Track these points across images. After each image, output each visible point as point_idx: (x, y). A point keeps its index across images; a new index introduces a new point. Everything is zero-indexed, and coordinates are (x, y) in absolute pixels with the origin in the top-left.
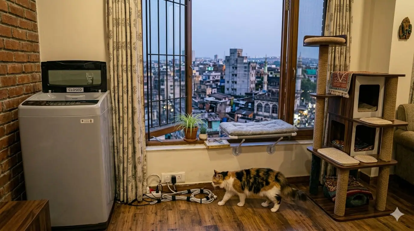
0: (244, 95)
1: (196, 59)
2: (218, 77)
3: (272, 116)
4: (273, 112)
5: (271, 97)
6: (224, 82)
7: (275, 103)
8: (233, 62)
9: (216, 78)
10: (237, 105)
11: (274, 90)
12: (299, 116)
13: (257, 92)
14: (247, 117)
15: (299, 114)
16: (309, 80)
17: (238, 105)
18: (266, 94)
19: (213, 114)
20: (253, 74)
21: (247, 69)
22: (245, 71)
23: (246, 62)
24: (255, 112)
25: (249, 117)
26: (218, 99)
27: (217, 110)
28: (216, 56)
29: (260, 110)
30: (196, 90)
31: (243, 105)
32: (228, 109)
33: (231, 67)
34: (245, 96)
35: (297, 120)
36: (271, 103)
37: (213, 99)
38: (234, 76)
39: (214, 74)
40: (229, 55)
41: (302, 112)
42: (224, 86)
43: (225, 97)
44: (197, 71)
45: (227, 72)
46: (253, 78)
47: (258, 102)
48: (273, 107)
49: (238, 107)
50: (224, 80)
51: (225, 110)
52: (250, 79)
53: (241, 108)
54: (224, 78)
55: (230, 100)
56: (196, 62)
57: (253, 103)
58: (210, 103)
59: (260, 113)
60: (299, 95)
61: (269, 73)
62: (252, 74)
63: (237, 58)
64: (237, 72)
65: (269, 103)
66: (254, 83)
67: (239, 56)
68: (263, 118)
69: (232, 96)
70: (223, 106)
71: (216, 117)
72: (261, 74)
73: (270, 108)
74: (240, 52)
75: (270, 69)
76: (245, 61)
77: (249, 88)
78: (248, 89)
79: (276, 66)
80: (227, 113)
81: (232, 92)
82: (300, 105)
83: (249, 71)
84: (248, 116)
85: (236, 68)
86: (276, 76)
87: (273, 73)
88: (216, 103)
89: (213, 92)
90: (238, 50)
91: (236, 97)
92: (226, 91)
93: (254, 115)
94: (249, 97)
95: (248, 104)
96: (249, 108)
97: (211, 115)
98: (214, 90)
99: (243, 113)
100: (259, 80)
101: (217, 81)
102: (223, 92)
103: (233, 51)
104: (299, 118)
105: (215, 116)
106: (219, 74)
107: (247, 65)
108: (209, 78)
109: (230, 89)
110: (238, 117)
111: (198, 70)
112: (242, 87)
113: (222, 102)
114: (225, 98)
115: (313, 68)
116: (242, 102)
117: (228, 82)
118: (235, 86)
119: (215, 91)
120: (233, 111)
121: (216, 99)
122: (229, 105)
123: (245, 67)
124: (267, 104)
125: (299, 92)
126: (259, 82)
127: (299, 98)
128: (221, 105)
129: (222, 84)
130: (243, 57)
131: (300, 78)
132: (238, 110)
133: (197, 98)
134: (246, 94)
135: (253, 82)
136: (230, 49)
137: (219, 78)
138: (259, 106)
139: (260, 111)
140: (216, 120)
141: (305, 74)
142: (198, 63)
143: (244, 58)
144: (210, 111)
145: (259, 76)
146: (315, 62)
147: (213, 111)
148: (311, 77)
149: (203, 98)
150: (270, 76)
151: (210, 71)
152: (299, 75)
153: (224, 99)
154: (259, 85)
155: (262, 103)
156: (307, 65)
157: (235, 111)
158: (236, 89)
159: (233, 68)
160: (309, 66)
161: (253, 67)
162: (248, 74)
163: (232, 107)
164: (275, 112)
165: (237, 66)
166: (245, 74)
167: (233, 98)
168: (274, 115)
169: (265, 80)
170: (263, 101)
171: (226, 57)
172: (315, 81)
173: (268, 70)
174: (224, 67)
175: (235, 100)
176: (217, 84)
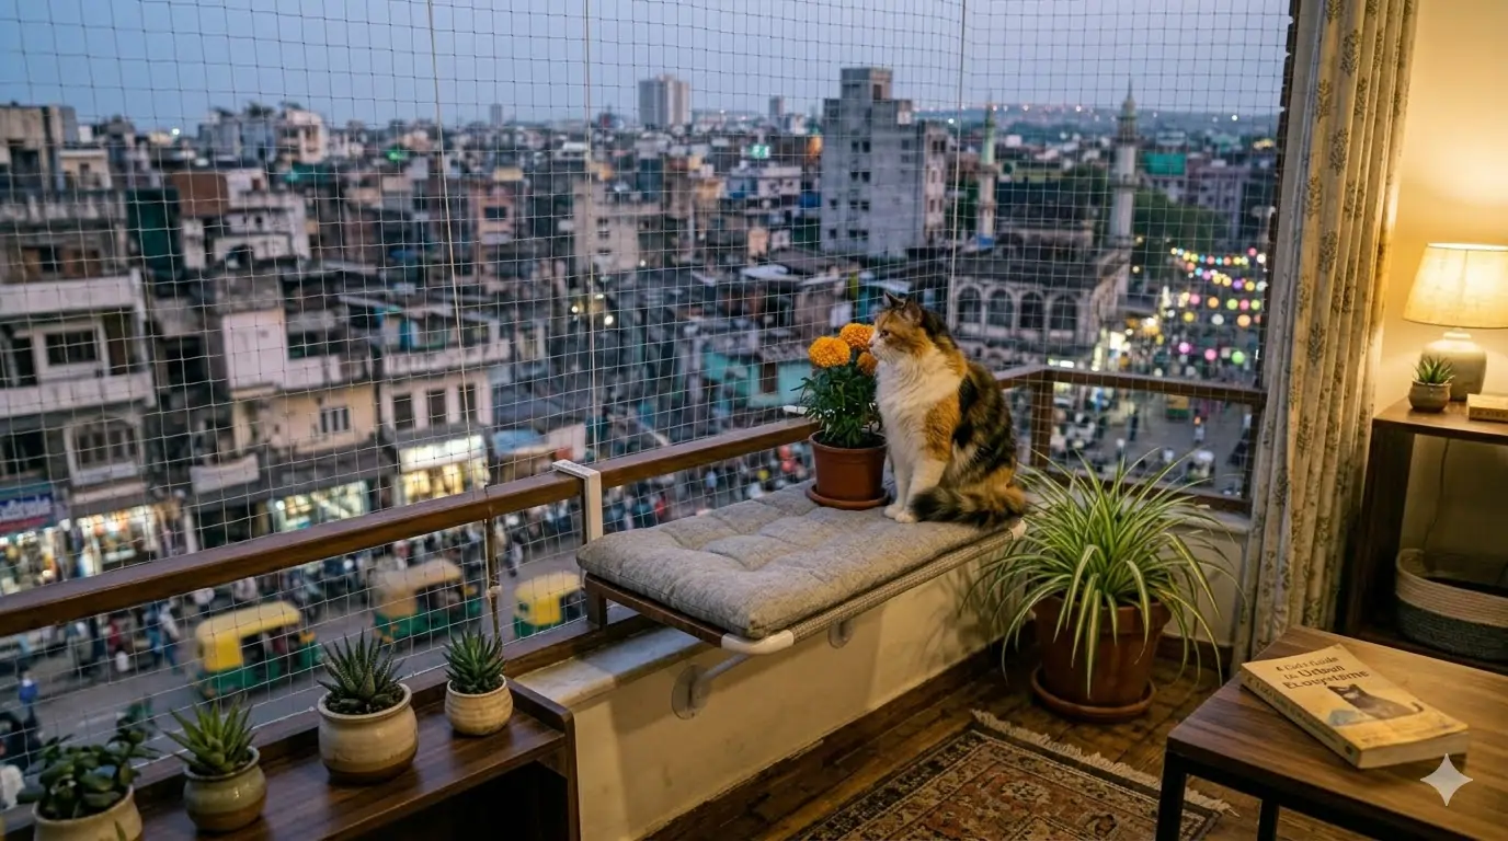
0: (901, 255)
1: (695, 114)
2: (791, 184)
3: (1020, 338)
4: (1024, 323)
6: (817, 204)
7: (1032, 285)
8: (853, 121)
9: (785, 191)
10: (876, 295)
11: (1025, 233)
12: (1129, 339)
13: (953, 244)
15: (1130, 332)
16: (1160, 199)
18: (992, 249)
19: (778, 332)
20: (934, 173)
21: (911, 152)
22: (905, 159)
23: (908, 122)
24: (952, 323)
26: (798, 272)
27: (798, 318)
28: (775, 103)
29: (969, 314)
30: (702, 237)
32: (841, 315)
33: (846, 143)
34: (907, 261)
35: (1118, 354)
36: (1016, 290)
37: (778, 272)
38: (860, 178)
39: (773, 171)
40: (836, 93)
41: (1133, 322)
42: (814, 222)
43: (825, 263)
44: (704, 161)
45: (830, 158)
46: (935, 189)
47: (964, 286)
48: (1028, 302)
50: (819, 194)
51: (828, 315)
52: (924, 192)
54: (816, 187)
55: (848, 275)
56: (695, 128)
57: (941, 289)
58: (766, 290)
60: (1126, 257)
61: (999, 168)
62: (932, 170)
63: (870, 104)
64: (870, 162)
65: (1008, 290)
66: (940, 208)
67: (878, 99)
68: (981, 345)
69: (852, 259)
70: (821, 300)
71: (792, 345)
73: (1011, 306)
74: (881, 83)
75: (1003, 153)
76: (904, 118)
77: (920, 226)
78: (914, 231)
79: (1024, 141)
81: (852, 243)
82: (1130, 295)
83: (918, 159)
85: (867, 147)
86: (1025, 178)
87: (1014, 169)
88: (786, 288)
89: (776, 245)
90: (874, 75)
91: (865, 263)
92: (827, 243)
94: (923, 263)
95: (921, 293)
97: (771, 337)
98: (776, 236)
100: (957, 194)
101: (787, 200)
102: (814, 246)
103: (854, 80)
104: (1127, 347)
105: (788, 341)
106: (796, 171)
107: (911, 135)
108: (754, 188)
109: (843, 236)
111: (707, 155)
112: (891, 225)
113: (813, 286)
114: (828, 269)
115: (1170, 148)
116: (896, 287)
117: (834, 203)
118: (864, 221)
119: (782, 239)
121: (791, 271)
122: (845, 297)
123: (905, 144)
124: (999, 293)
125: (1125, 242)
126: (957, 205)
127: (1125, 268)
128: (811, 296)
129: (811, 213)
130: (897, 102)
131: (1129, 187)
133: (710, 267)
134: (908, 251)
135: (936, 204)
136: (845, 73)
137: (796, 190)
139: (969, 321)
140: (793, 359)
141: (1144, 171)
142: (706, 128)
143: (903, 105)
144: (768, 319)
145: (964, 179)
146: (1172, 126)
147: (779, 322)
148: (1166, 184)
149: (736, 270)
150: (1004, 178)
151: (756, 163)
152: (1125, 177)
153: (821, 273)
155: (980, 288)
156: (1148, 137)
158: (865, 233)
159: (855, 145)
160: (1158, 139)
161: (935, 143)
162: (917, 173)
163: (855, 304)
164: (1033, 321)
165: (869, 137)
166: (903, 172)
167: (855, 268)
168: (1030, 335)
169: (987, 194)
170: (986, 281)
171: (827, 102)
172: (1180, 199)
173: (997, 157)
174: (818, 142)
175: (866, 275)
176: (787, 214)
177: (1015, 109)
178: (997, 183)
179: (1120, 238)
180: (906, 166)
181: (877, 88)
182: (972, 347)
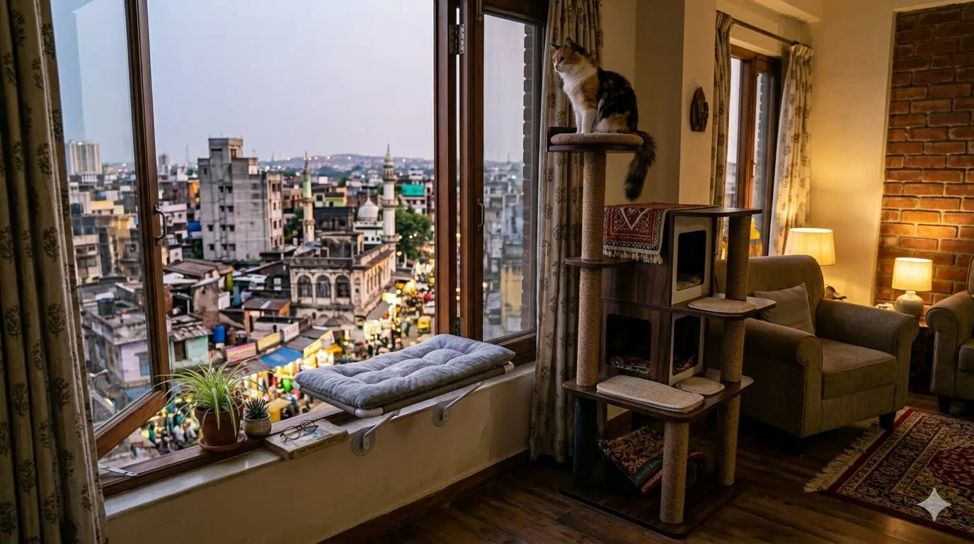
0: (258, 258)
2: (180, 216)
3: (338, 304)
4: (339, 295)
5: (331, 258)
6: (199, 229)
7: (340, 271)
8: (219, 173)
9: (176, 220)
10: (244, 286)
11: (335, 239)
12: (398, 296)
13: (290, 248)
14: (274, 315)
15: (399, 292)
16: (410, 210)
17: (247, 287)
18: (315, 251)
19: (185, 319)
20: (275, 204)
21: (259, 191)
22: (256, 196)
23: (255, 172)
24: (295, 299)
25: (280, 316)
26: (192, 277)
27: (196, 307)
28: (163, 159)
29: (305, 292)
30: (119, 257)
31: (259, 285)
32: (224, 302)
33: (216, 187)
34: (262, 261)
35: (394, 306)
36: (331, 274)
37: (178, 278)
38: (227, 210)
40: (206, 155)
41: (401, 285)
42: (200, 240)
43: (209, 268)
44: (116, 203)
45: (206, 198)
46: (277, 214)
47: (300, 275)
48: (340, 281)
49: (248, 291)
50: (199, 222)
51: (215, 302)
52: (269, 217)
53: (256, 294)
54: (196, 218)
55: (225, 275)
56: (107, 177)
57: (285, 278)
58: (172, 291)
59: (308, 301)
60: (393, 247)
61: (315, 198)
62: (273, 202)
63: (230, 162)
64: (233, 199)
65: (328, 275)
66: (280, 226)
67: (234, 158)
68: (315, 311)
69: (227, 263)
70: (210, 293)
71: (194, 326)
72: (293, 202)
73: (330, 285)
74: (235, 148)
75: (316, 188)
76: (253, 170)
77: (268, 239)
78: (265, 242)
79: (329, 180)
80: (223, 312)
81: (225, 253)
82: (397, 270)
83: (264, 196)
84: (277, 311)
85: (230, 189)
86: (331, 204)
87: (324, 199)
88: (189, 290)
89: (173, 260)
90: (230, 142)
91: (237, 265)
92: (208, 254)
93: (293, 308)
94: (273, 263)
95: (273, 282)
96: (278, 292)
97: (179, 322)
98: (173, 252)
99: (265, 306)
100: (290, 216)
101: (179, 226)
102: (201, 257)
103: (218, 146)
104: (399, 301)
105: (191, 324)
106: (183, 207)
107: (257, 181)
109: (218, 247)
110: (251, 318)
111: (116, 199)
112: (249, 239)
113: (205, 286)
114: (210, 272)
115: (415, 181)
116: (255, 279)
117: (211, 228)
118: (231, 237)
119: (176, 254)
120: (236, 302)
121: (186, 276)
122: (225, 289)
123: (255, 186)
124: (323, 278)
125: (392, 239)
126: (291, 223)
127: (394, 254)
128: (204, 292)
129: (195, 235)
130: (246, 160)
131: (392, 207)
132: (248, 299)
133: (128, 279)
134: (262, 255)
135: (278, 223)
136: (210, 140)
138: (304, 283)
139: (305, 296)
140: (197, 335)
141: (400, 196)
142: (113, 177)
143: (250, 162)
144: (175, 311)
145: (291, 207)
146: (416, 167)
147: (183, 312)
148: (415, 202)
150: (319, 204)
152: (389, 201)
153: (207, 275)
154: (293, 229)
155: (310, 276)
156: (401, 174)
157: (242, 304)
158: (233, 246)
159: (221, 188)
160: (408, 176)
161: (274, 186)
162: (264, 204)
163: (232, 293)
164: (344, 293)
165: (231, 183)
166: (255, 204)
167: (231, 268)
168: (343, 301)
169: (309, 215)
170: (313, 271)
171: (200, 160)
172: (424, 210)
173: (313, 191)
174: (195, 188)
175: (236, 273)
176: (179, 237)
177: (322, 159)
178: (315, 208)
179: (389, 237)
180: (255, 201)
181: (233, 151)
182: (309, 312)
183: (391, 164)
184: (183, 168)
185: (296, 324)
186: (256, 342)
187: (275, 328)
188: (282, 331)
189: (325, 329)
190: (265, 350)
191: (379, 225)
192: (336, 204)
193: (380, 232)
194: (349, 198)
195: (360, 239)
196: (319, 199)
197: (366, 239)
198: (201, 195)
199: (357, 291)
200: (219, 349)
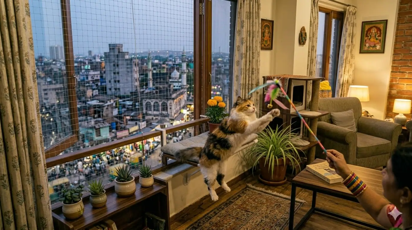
0: (129, 94)
2: (97, 76)
3: (163, 114)
4: (163, 110)
5: (160, 95)
6: (105, 82)
7: (164, 100)
8: (113, 58)
9: (95, 78)
10: (124, 106)
11: (161, 86)
12: (188, 111)
13: (142, 90)
14: (136, 118)
15: (188, 109)
18: (153, 91)
19: (100, 119)
20: (136, 71)
21: (129, 66)
22: (128, 68)
24: (144, 111)
25: (138, 118)
26: (103, 102)
27: (104, 115)
28: (90, 52)
29: (149, 109)
31: (129, 105)
32: (115, 112)
33: (112, 65)
34: (131, 96)
35: (186, 115)
36: (159, 101)
37: (97, 102)
38: (117, 74)
39: (92, 73)
40: (108, 51)
41: (189, 106)
42: (106, 87)
43: (109, 98)
45: (108, 69)
46: (136, 76)
47: (146, 102)
48: (163, 104)
49: (125, 108)
50: (105, 79)
51: (112, 113)
52: (134, 77)
53: (128, 109)
54: (104, 77)
55: (116, 101)
57: (141, 103)
58: (94, 107)
59: (150, 112)
60: (186, 90)
63: (117, 53)
64: (119, 69)
67: (119, 52)
68: (153, 117)
69: (116, 96)
70: (110, 109)
71: (103, 122)
72: (144, 71)
73: (159, 106)
75: (153, 65)
76: (127, 57)
78: (132, 87)
79: (159, 61)
80: (115, 117)
81: (116, 92)
82: (187, 100)
83: (131, 68)
85: (118, 65)
86: (160, 71)
87: (157, 69)
88: (101, 107)
89: (94, 94)
90: (118, 46)
91: (120, 97)
92: (109, 92)
93: (144, 115)
95: (135, 104)
96: (138, 108)
97: (97, 121)
98: (94, 91)
99: (132, 114)
100: (142, 76)
101: (97, 80)
102: (106, 93)
103: (112, 47)
104: (188, 113)
105: (102, 121)
106: (98, 72)
107: (129, 62)
108: (87, 78)
110: (126, 120)
112: (126, 86)
113: (108, 106)
116: (128, 103)
117: (110, 82)
118: (118, 86)
119: (96, 92)
120: (120, 113)
121: (100, 101)
122: (116, 107)
123: (127, 64)
124: (156, 103)
125: (185, 87)
126: (143, 79)
127: (186, 93)
128: (107, 108)
129: (103, 84)
130: (124, 53)
131: (185, 73)
132: (125, 111)
134: (131, 93)
135: (137, 80)
136: (110, 45)
137: (99, 78)
138: (148, 106)
140: (104, 126)
141: (189, 68)
143: (126, 54)
144: (96, 116)
145: (143, 73)
147: (99, 116)
149: (85, 102)
150: (155, 72)
151: (87, 70)
152: (184, 70)
153: (109, 101)
154: (144, 82)
155: (151, 102)
156: (189, 59)
157: (123, 113)
158: (119, 89)
159: (114, 65)
161: (136, 64)
162: (131, 71)
163: (119, 109)
164: (165, 109)
165: (118, 63)
166: (127, 71)
167: (118, 98)
168: (164, 112)
169: (150, 76)
170: (152, 100)
171: (105, 53)
174: (103, 64)
175: (120, 101)
176: (97, 85)
177: (156, 52)
178: (153, 74)
179: (184, 86)
181: (119, 49)
182: (150, 117)
183: (185, 54)
184: (98, 56)
185: (145, 122)
186: (129, 129)
187: (136, 123)
188: (139, 125)
189: (157, 124)
190: (132, 133)
191: (180, 80)
192: (162, 72)
193: (180, 84)
194: (167, 69)
195: (172, 86)
196: (154, 69)
197: (174, 86)
198: (106, 68)
199: (171, 108)
200: (113, 132)
